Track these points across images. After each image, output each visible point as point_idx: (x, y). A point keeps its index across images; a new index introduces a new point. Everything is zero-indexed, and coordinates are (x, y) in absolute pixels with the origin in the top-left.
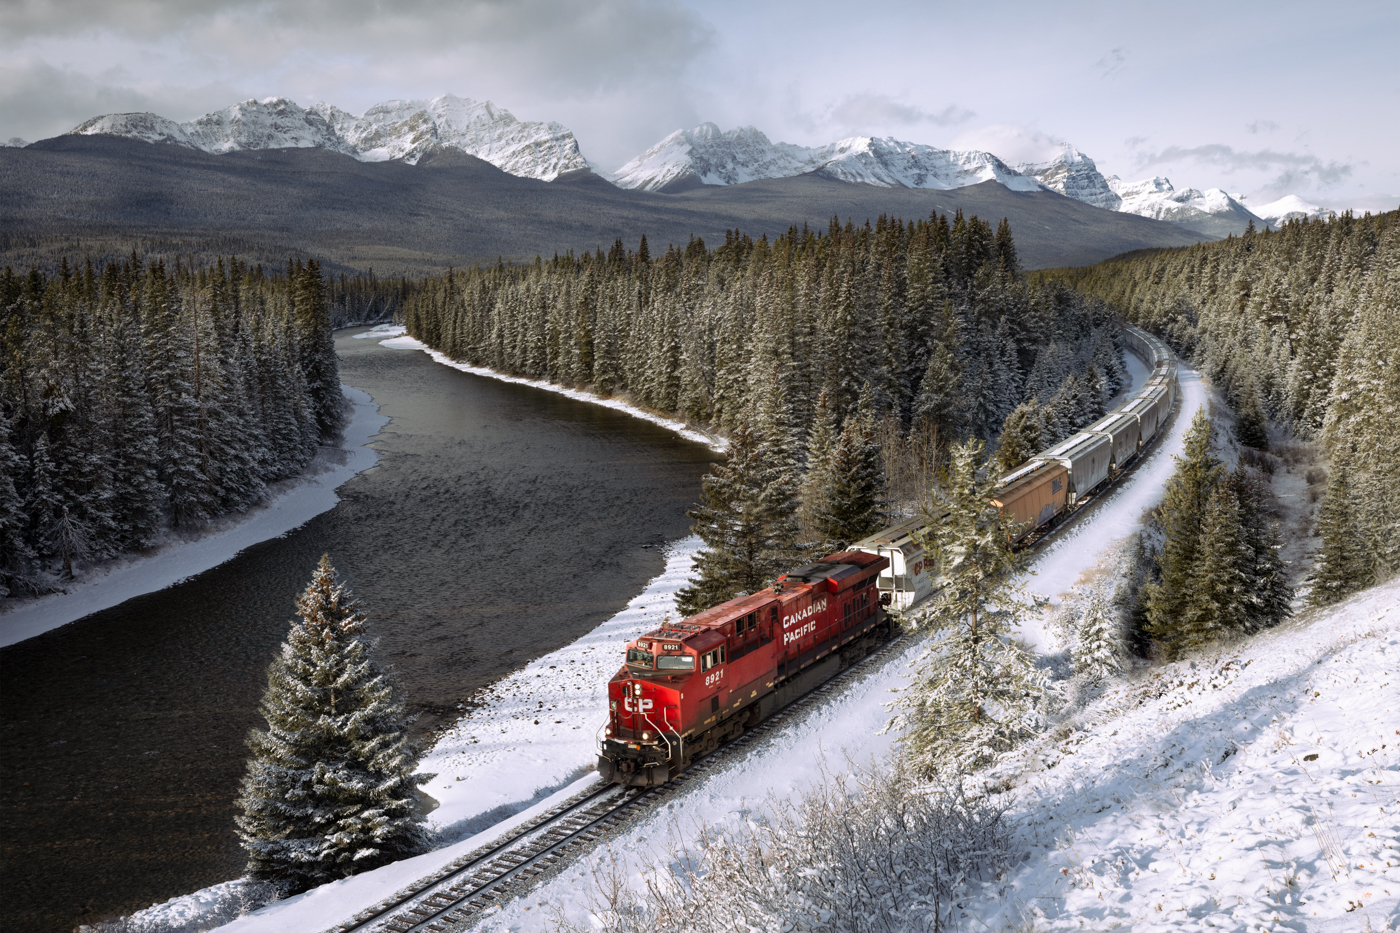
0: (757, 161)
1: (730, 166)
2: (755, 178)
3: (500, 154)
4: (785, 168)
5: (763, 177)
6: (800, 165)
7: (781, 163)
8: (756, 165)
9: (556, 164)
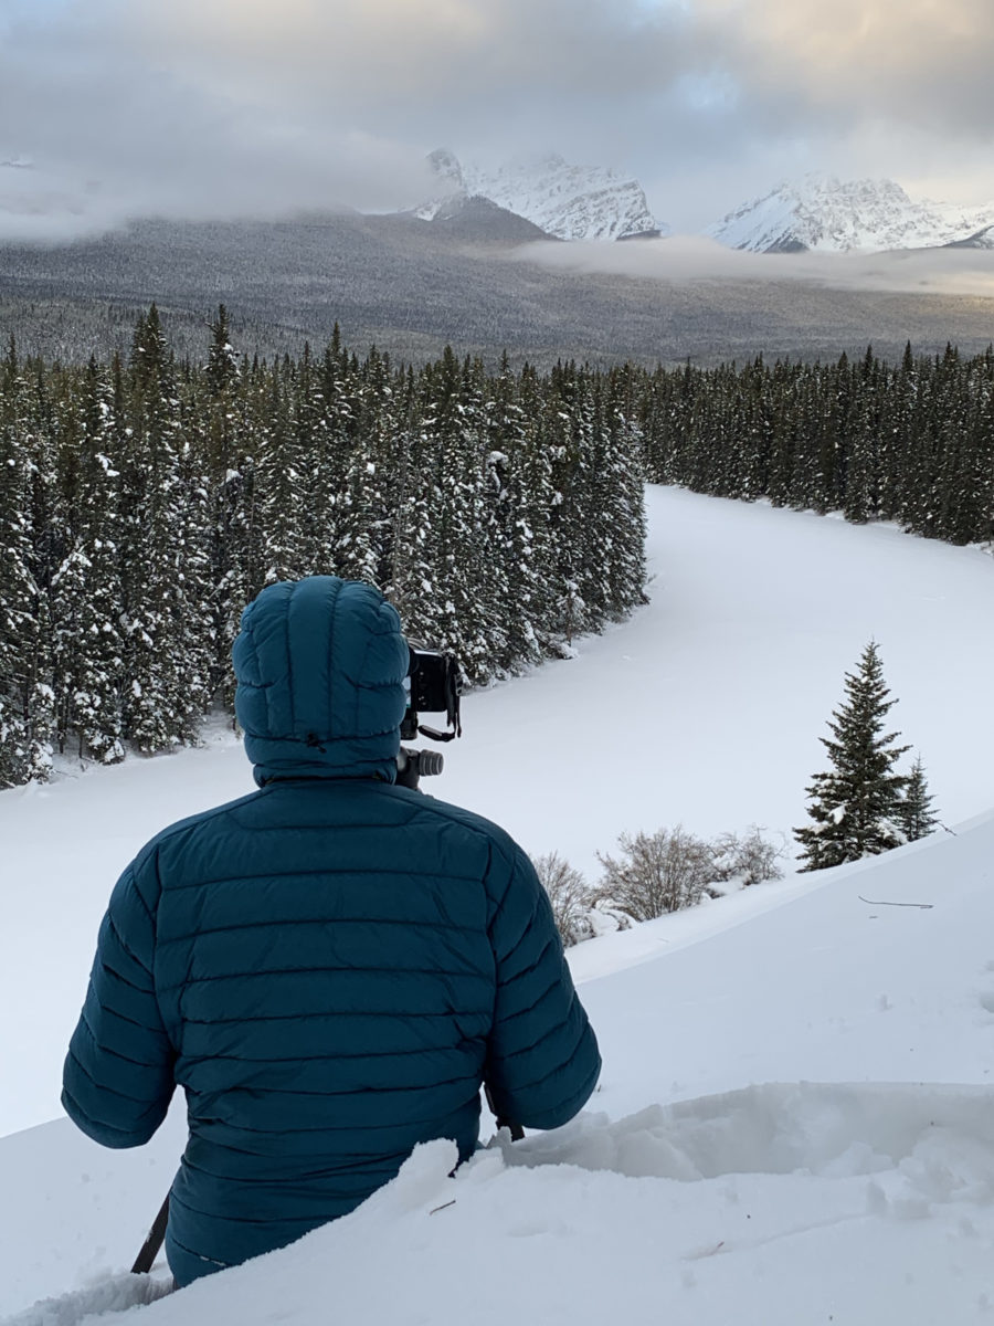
0: (887, 223)
1: (850, 230)
2: (882, 248)
3: (541, 209)
4: (927, 234)
5: (894, 246)
6: (948, 230)
7: (922, 227)
8: (886, 229)
9: (614, 224)
